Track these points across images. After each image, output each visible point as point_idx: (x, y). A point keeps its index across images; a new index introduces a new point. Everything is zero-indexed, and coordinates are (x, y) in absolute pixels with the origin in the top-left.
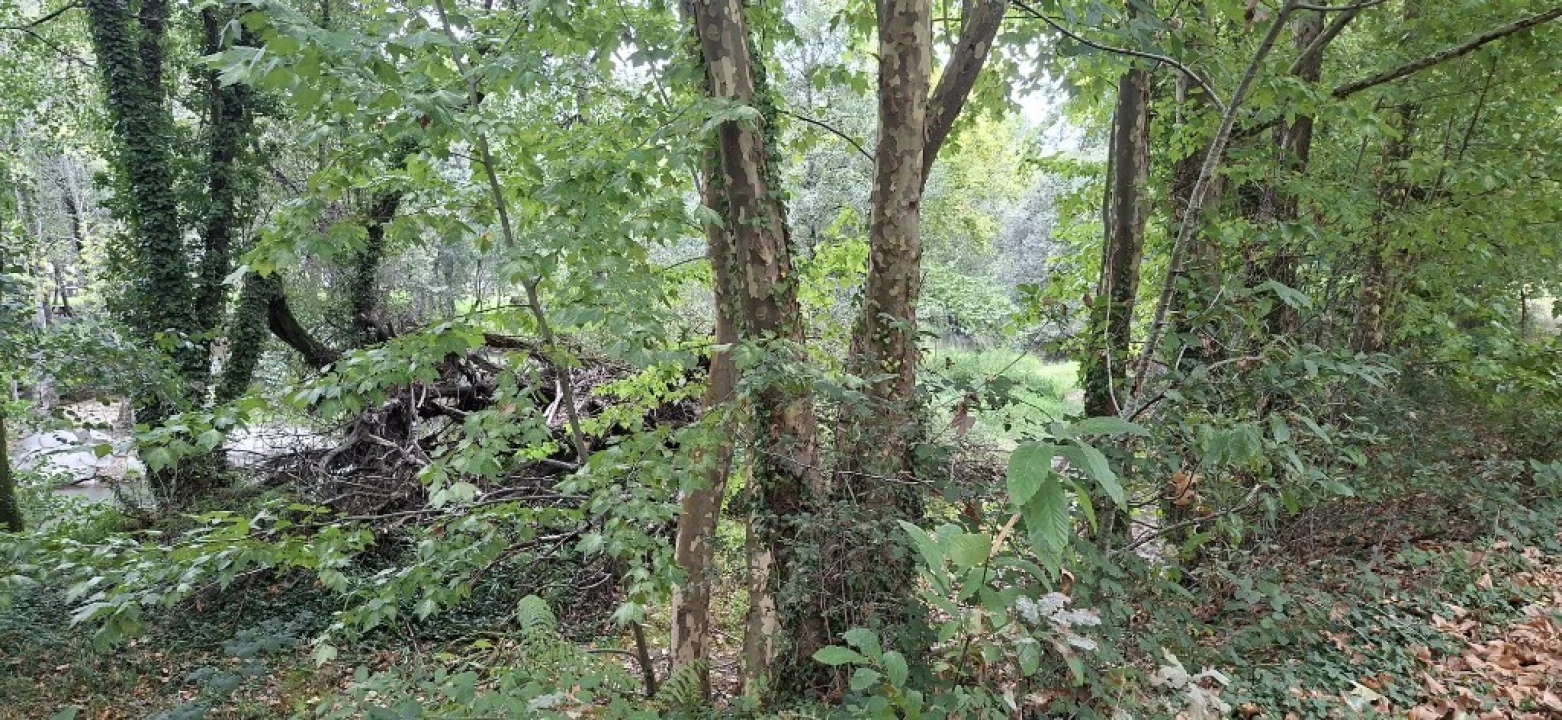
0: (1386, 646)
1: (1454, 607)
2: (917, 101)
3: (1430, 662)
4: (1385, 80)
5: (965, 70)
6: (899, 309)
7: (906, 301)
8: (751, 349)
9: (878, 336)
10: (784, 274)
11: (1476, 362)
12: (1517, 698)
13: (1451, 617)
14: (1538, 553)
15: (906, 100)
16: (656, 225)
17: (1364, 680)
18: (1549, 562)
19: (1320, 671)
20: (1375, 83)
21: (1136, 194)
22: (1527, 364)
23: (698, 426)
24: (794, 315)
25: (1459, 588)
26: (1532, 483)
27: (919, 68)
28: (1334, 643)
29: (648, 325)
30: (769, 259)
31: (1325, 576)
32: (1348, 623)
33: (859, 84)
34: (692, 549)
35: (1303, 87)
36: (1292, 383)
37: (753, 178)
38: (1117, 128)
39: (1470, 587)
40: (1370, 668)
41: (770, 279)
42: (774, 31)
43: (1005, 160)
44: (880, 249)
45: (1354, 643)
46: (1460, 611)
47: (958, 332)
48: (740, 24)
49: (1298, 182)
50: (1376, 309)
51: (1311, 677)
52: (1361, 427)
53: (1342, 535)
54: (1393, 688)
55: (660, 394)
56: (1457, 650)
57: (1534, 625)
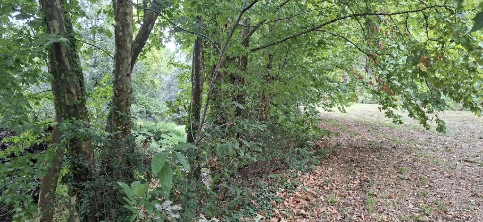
0: (265, 202)
1: (281, 189)
2: (128, 41)
3: (276, 205)
4: (264, 47)
5: (145, 33)
6: (124, 109)
7: (127, 106)
8: (66, 124)
9: (116, 118)
10: (80, 97)
11: (287, 123)
12: (295, 212)
13: (281, 192)
14: (301, 172)
15: (125, 40)
16: (25, 78)
17: (259, 213)
18: (303, 174)
19: (249, 212)
20: (262, 48)
21: (201, 75)
22: (298, 123)
23: (45, 152)
24: (84, 111)
25: (282, 184)
26: (300, 154)
27: (129, 30)
28: (252, 203)
29: (21, 115)
30: (74, 91)
31: (253, 183)
32: (256, 197)
33: (108, 34)
34: (46, 197)
35: (243, 48)
36: (241, 130)
37: (67, 62)
38: (194, 55)
39: (285, 183)
40: (261, 209)
41: (74, 99)
42: (77, 13)
43: (163, 63)
44: (117, 89)
45: (257, 202)
46: (283, 190)
47: (149, 116)
48: (61, 9)
49: (244, 74)
50: (264, 109)
51: (246, 214)
52: (260, 141)
53: (256, 171)
54: (266, 214)
55: (32, 141)
56: (282, 201)
57: (300, 192)
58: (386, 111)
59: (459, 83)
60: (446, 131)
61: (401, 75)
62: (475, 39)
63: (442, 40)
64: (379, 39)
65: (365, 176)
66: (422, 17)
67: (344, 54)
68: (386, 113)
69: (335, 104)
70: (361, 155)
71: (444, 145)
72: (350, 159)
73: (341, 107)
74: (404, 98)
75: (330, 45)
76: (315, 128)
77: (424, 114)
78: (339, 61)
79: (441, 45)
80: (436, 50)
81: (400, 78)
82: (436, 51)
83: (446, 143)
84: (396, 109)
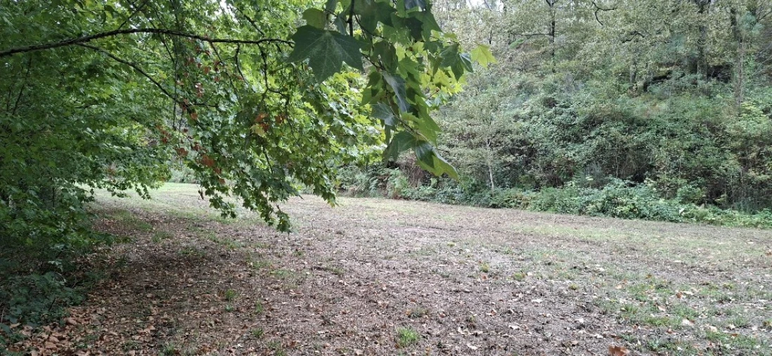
58: (212, 197)
59: (309, 157)
60: (290, 229)
61: (231, 141)
62: (326, 97)
63: (286, 93)
64: (198, 79)
65: (166, 316)
66: (259, 53)
67: (143, 98)
68: (211, 200)
69: (132, 184)
70: (167, 273)
71: (293, 245)
72: (144, 285)
73: (142, 189)
74: (237, 176)
75: (111, 77)
76: (80, 230)
77: (266, 202)
78: (135, 109)
79: (284, 101)
80: (278, 107)
81: (231, 146)
82: (278, 109)
83: (296, 243)
84: (227, 194)
